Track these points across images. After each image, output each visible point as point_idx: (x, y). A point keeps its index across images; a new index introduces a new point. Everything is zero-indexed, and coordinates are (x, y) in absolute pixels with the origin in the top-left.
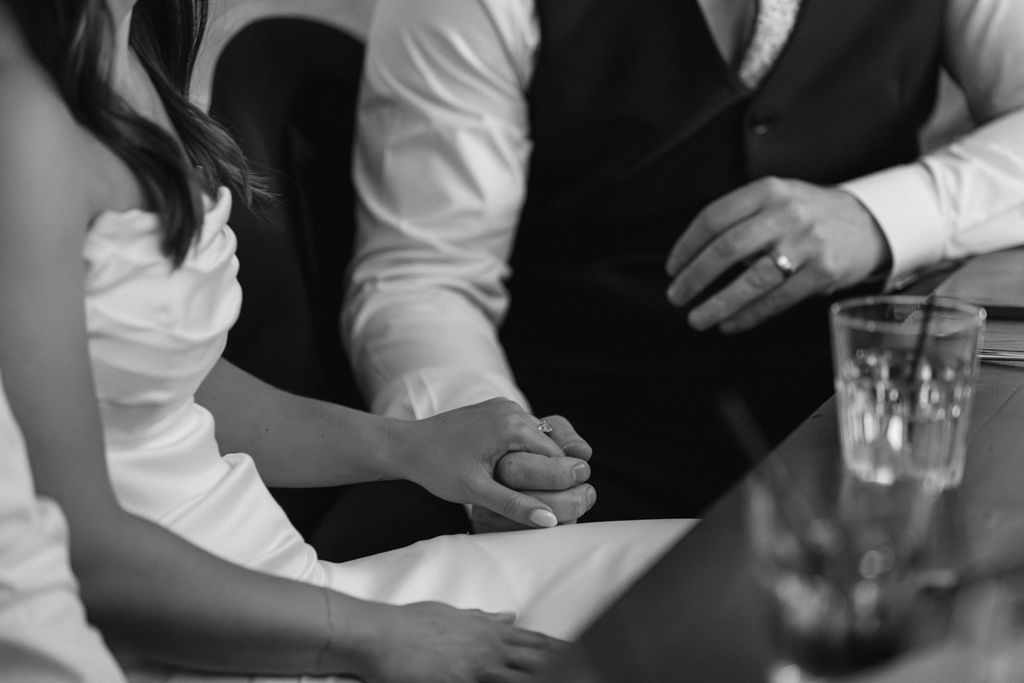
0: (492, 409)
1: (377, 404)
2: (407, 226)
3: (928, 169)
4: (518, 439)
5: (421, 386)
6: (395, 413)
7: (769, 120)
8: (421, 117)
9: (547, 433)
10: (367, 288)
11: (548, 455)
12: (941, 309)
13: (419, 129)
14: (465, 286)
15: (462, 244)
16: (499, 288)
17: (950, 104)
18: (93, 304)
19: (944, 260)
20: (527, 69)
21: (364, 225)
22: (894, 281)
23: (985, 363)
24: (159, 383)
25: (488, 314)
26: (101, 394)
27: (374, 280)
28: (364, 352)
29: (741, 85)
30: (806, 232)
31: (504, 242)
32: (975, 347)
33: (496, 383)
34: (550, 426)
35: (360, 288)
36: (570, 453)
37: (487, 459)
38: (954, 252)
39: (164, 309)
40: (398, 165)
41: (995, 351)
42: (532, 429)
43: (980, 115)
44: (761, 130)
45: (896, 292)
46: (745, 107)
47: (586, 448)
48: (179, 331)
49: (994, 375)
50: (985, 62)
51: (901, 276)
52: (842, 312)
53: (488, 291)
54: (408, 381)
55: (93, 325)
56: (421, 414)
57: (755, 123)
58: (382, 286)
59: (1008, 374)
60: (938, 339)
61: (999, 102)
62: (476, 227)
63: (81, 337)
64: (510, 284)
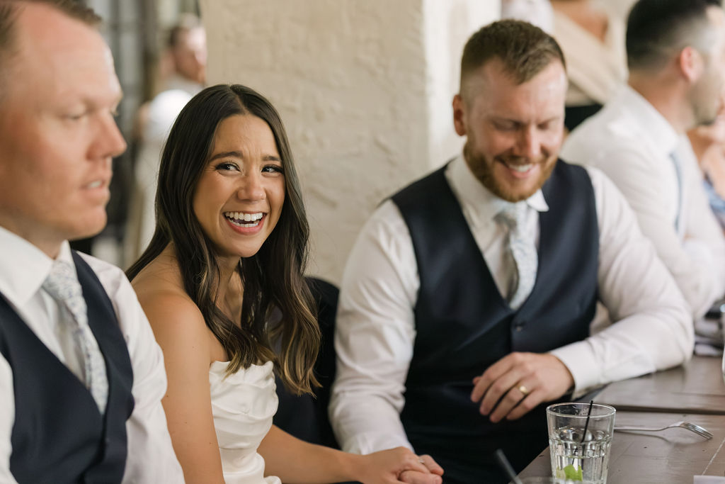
0: (398, 451)
1: (345, 447)
2: (359, 368)
3: (590, 344)
4: (409, 465)
5: (364, 440)
6: (353, 451)
7: (522, 325)
8: (368, 319)
9: (423, 464)
10: (341, 395)
11: (422, 472)
12: (596, 407)
13: (365, 324)
14: (385, 395)
15: (384, 376)
16: (400, 396)
17: (601, 315)
18: (213, 403)
19: (599, 384)
20: (414, 298)
21: (340, 368)
22: (576, 395)
23: (616, 431)
24: (243, 439)
25: (395, 407)
26: (220, 444)
27: (343, 392)
28: (339, 425)
29: (510, 309)
30: (532, 375)
31: (402, 376)
32: (612, 424)
33: (398, 439)
34: (424, 460)
35: (337, 395)
36: (433, 472)
37: (395, 473)
38: (603, 381)
39: (244, 405)
40: (356, 341)
41: (621, 426)
42: (416, 461)
43: (614, 319)
44: (519, 329)
45: (577, 400)
46: (511, 318)
47: (441, 470)
48: (251, 415)
49: (619, 437)
50: (615, 294)
51: (580, 392)
52: (550, 409)
53: (395, 397)
54: (359, 437)
55: (214, 412)
56: (365, 452)
57: (516, 326)
58: (348, 395)
59: (627, 436)
60: (595, 421)
61: (621, 313)
62: (390, 369)
63: (210, 418)
64: (405, 395)
